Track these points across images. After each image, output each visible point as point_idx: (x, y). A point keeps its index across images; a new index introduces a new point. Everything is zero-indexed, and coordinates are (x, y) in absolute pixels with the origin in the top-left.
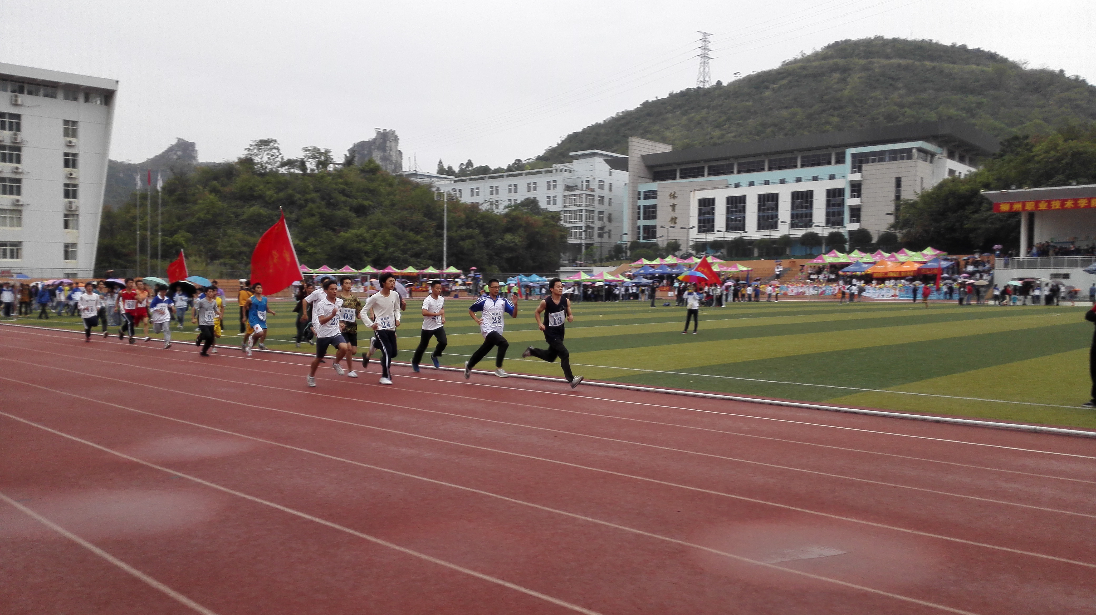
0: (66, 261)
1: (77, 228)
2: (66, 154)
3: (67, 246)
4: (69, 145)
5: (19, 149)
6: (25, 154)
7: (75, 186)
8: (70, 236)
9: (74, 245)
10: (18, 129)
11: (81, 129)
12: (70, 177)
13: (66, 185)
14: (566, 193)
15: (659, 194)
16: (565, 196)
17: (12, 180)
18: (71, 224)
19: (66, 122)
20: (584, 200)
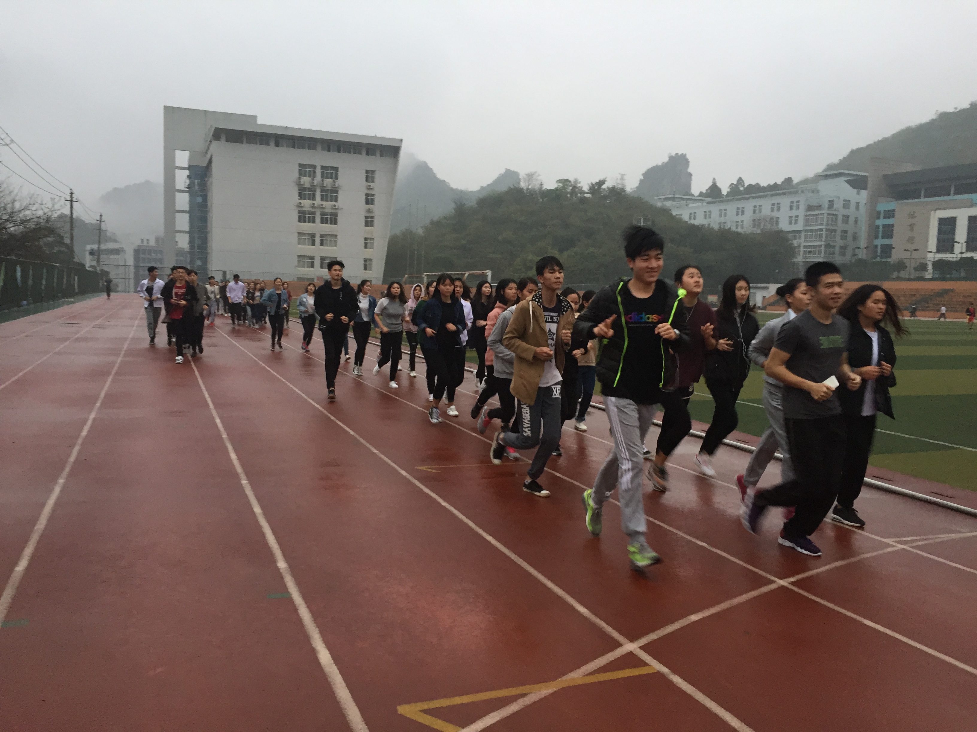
0: (365, 271)
1: (372, 248)
2: (367, 195)
3: (365, 260)
4: (369, 188)
5: (336, 192)
6: (340, 196)
7: (372, 217)
8: (368, 253)
9: (370, 260)
10: (336, 178)
11: (377, 176)
12: (369, 211)
13: (366, 217)
14: (808, 213)
15: (896, 213)
16: (806, 216)
17: (332, 214)
18: (369, 245)
19: (367, 172)
20: (825, 219)
